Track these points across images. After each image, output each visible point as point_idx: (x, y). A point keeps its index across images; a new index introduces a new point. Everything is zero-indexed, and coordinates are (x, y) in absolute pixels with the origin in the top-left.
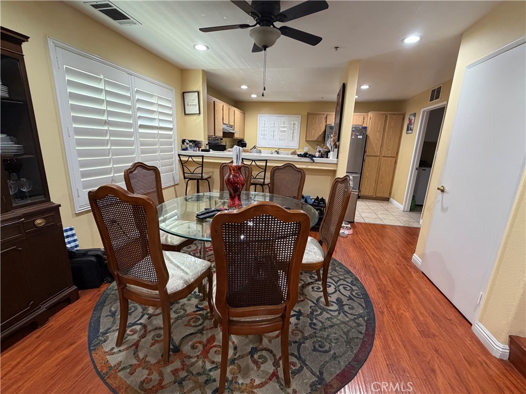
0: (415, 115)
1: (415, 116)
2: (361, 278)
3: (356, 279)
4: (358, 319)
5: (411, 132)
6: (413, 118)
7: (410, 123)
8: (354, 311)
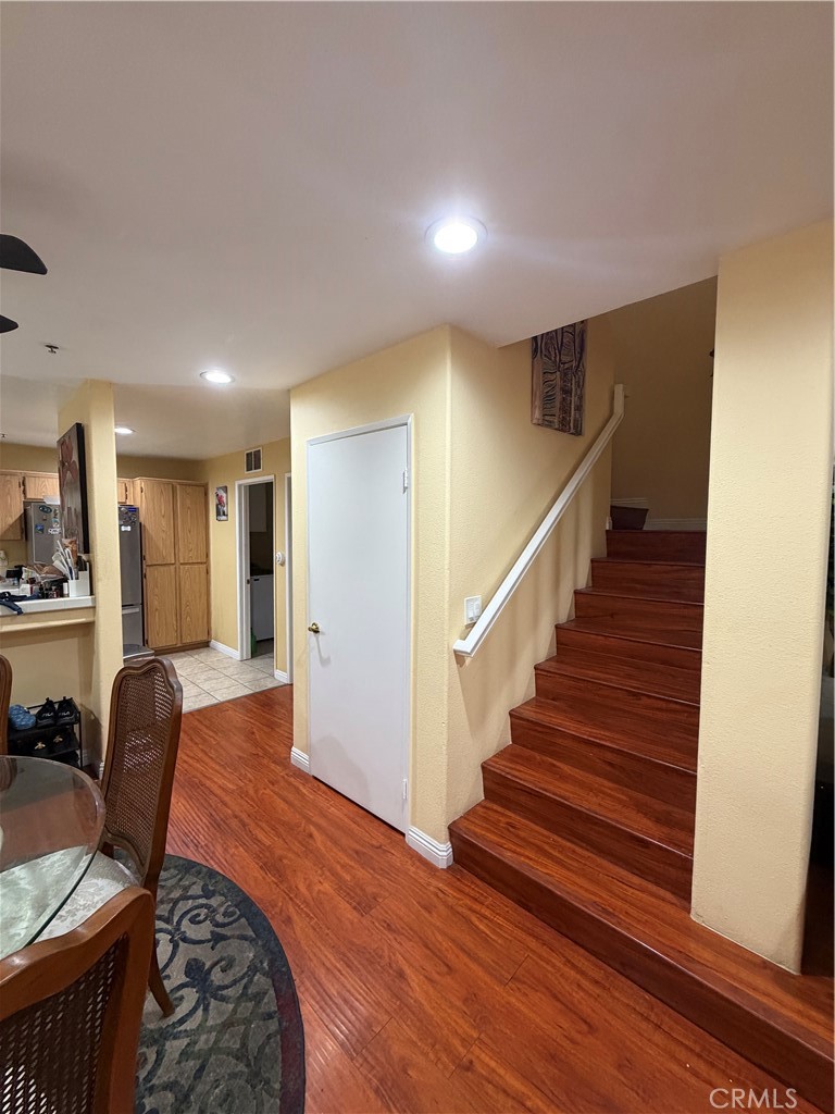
0: (225, 489)
1: (226, 492)
2: (219, 864)
3: (212, 874)
4: (251, 981)
5: (224, 518)
6: (224, 495)
7: (220, 503)
8: (238, 969)
